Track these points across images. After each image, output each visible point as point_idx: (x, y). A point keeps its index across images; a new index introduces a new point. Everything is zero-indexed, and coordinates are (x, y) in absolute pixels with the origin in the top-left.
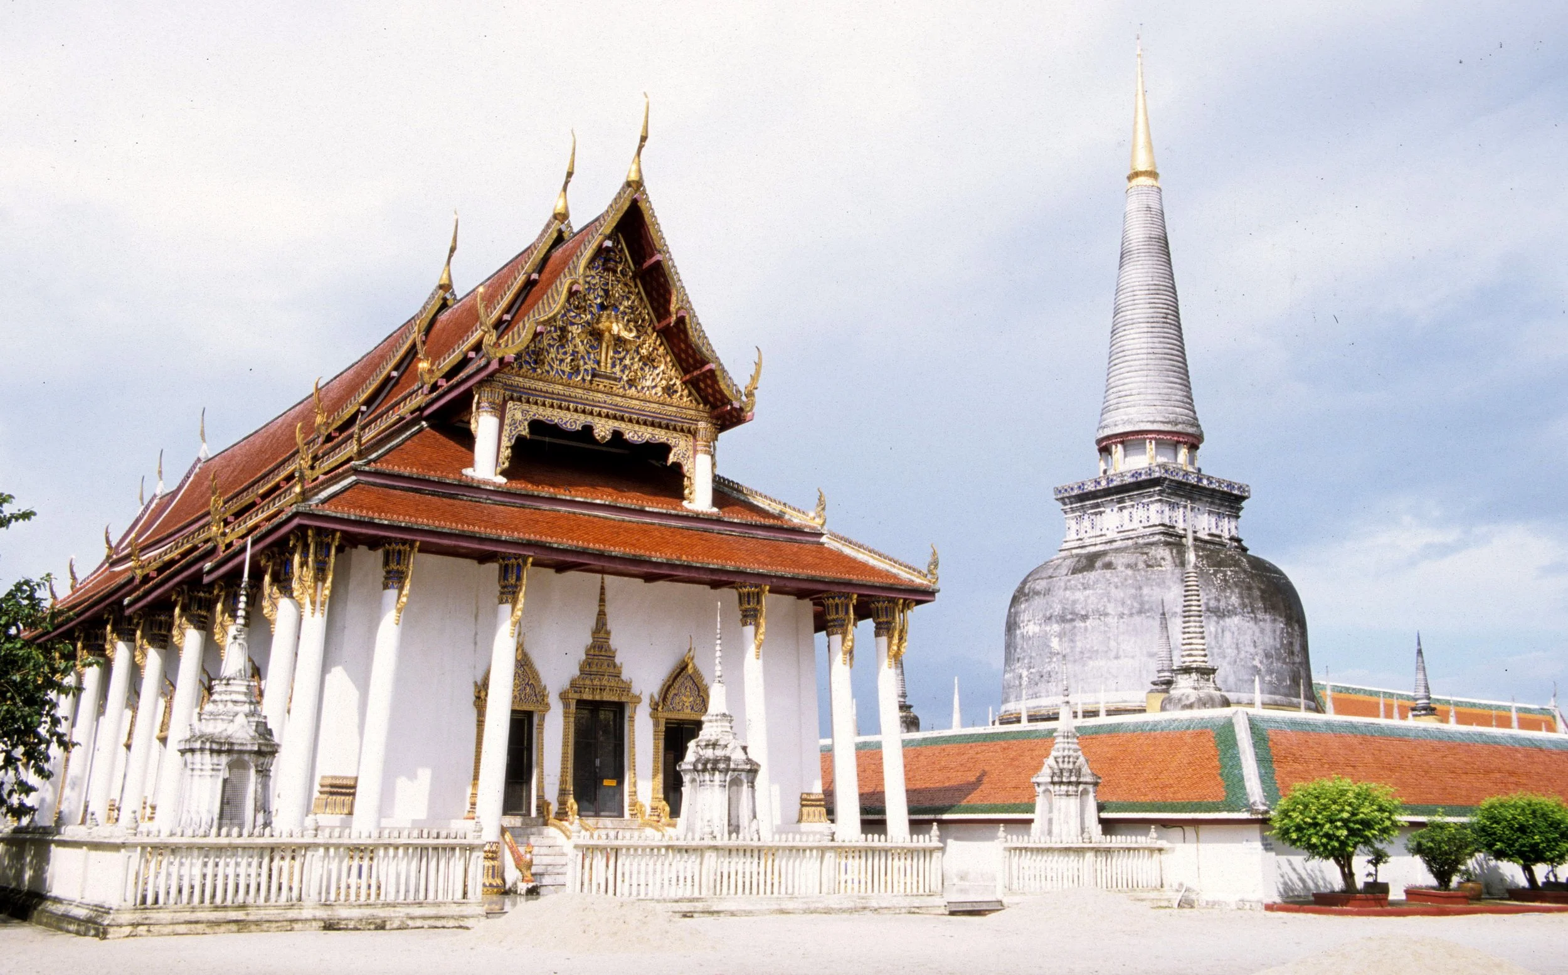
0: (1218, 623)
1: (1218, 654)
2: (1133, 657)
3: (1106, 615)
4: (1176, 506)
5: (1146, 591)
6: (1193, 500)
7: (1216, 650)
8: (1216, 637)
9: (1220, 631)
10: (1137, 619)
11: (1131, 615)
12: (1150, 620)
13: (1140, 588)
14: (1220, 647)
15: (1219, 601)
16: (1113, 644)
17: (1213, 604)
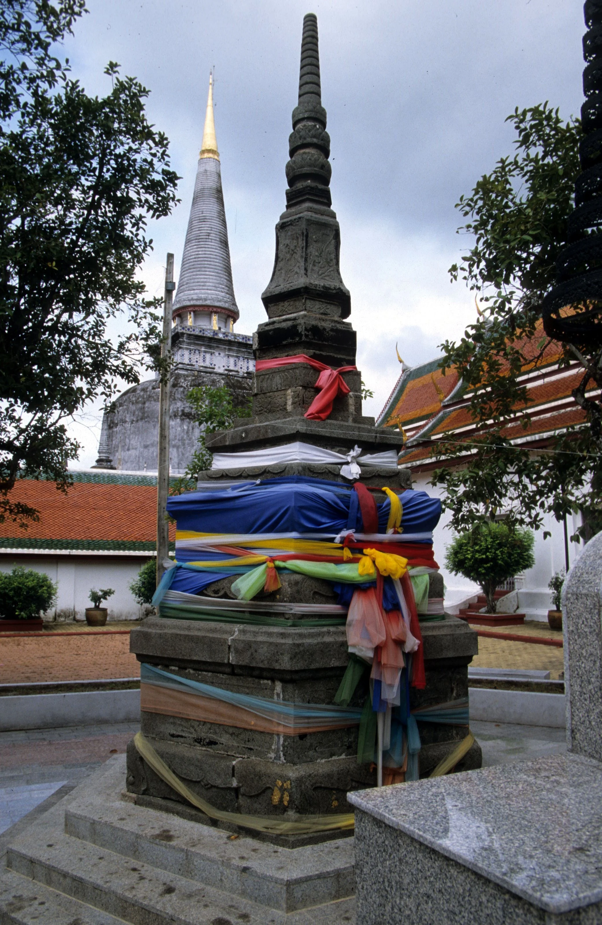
0: (189, 423)
1: (188, 444)
2: (136, 449)
3: (125, 422)
4: (197, 352)
5: (147, 405)
6: (210, 347)
7: (187, 442)
8: (187, 433)
9: (190, 428)
10: (140, 423)
11: (137, 421)
12: (147, 424)
13: (144, 403)
14: (190, 439)
15: (192, 408)
16: (127, 440)
17: (187, 410)
